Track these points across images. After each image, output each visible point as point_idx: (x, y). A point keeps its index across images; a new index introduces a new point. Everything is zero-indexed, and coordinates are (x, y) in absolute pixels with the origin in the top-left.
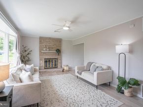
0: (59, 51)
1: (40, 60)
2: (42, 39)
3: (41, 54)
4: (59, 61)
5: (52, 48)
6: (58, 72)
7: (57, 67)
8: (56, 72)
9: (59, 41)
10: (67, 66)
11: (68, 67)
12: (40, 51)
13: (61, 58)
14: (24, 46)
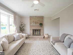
0: (41, 25)
1: (30, 30)
2: (31, 18)
3: (31, 26)
4: (42, 31)
5: (37, 23)
6: (40, 38)
7: (40, 35)
8: (39, 38)
9: (42, 18)
10: (47, 34)
11: (47, 36)
12: (30, 25)
13: (43, 29)
14: (22, 22)
